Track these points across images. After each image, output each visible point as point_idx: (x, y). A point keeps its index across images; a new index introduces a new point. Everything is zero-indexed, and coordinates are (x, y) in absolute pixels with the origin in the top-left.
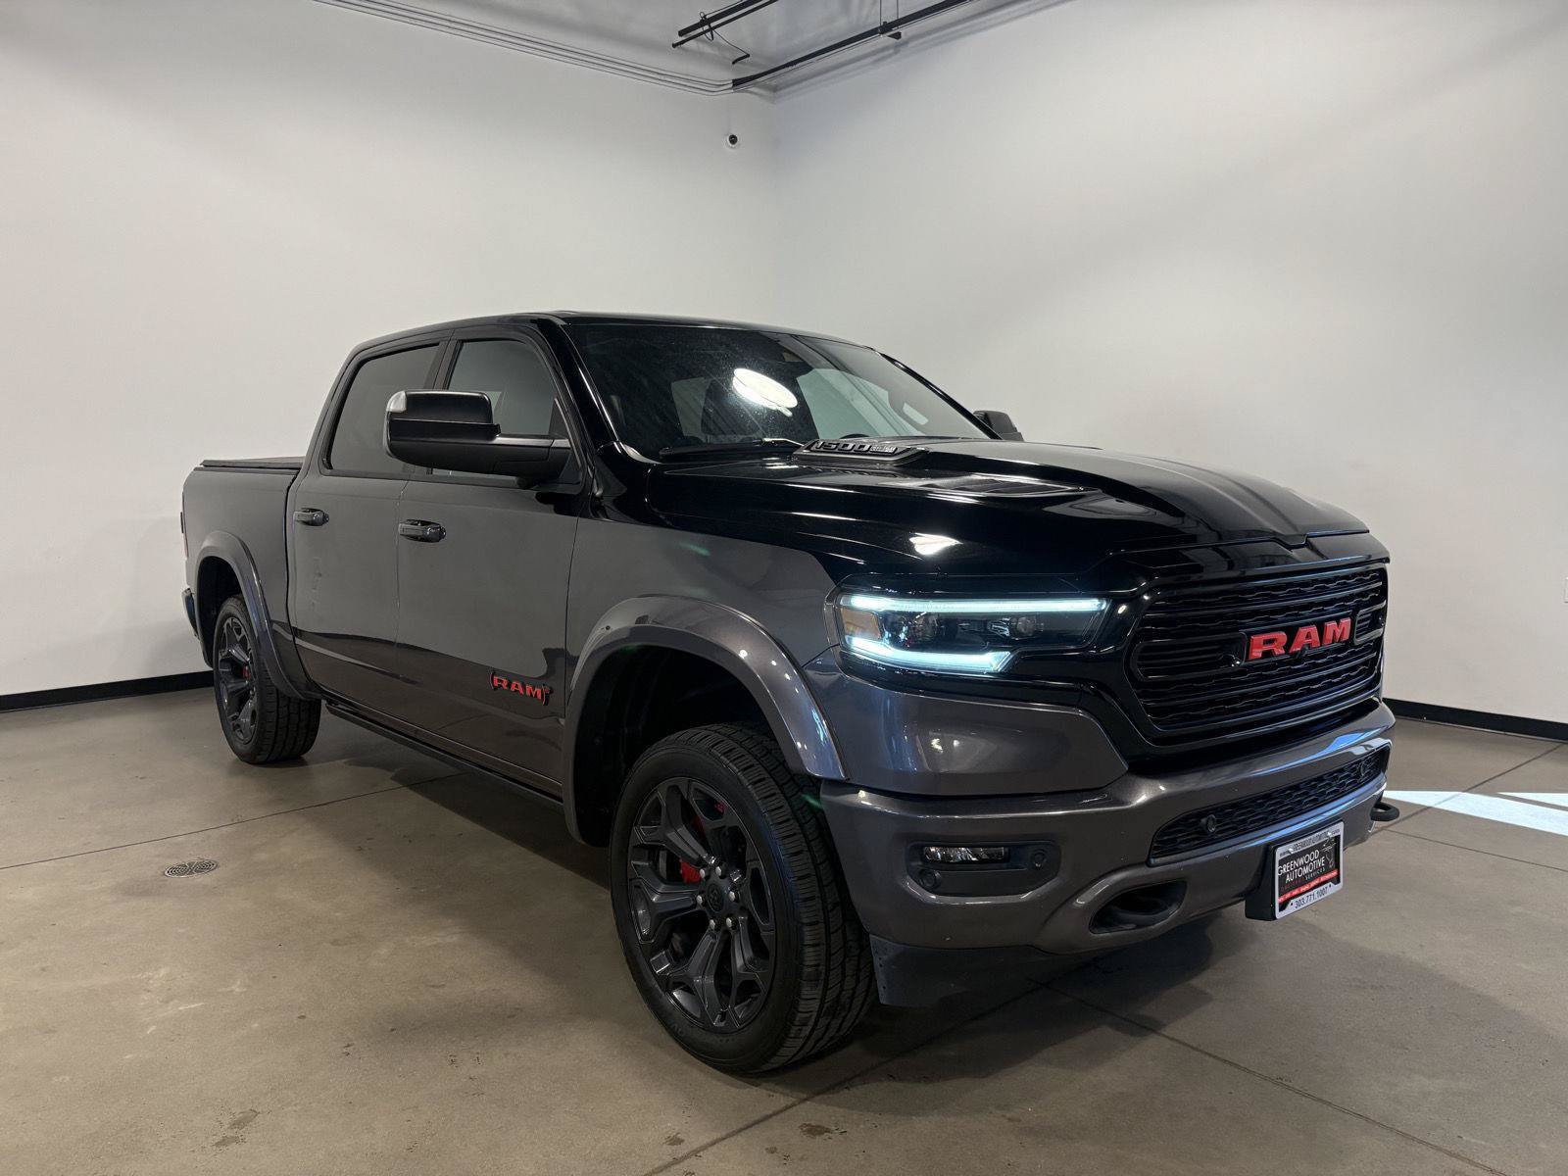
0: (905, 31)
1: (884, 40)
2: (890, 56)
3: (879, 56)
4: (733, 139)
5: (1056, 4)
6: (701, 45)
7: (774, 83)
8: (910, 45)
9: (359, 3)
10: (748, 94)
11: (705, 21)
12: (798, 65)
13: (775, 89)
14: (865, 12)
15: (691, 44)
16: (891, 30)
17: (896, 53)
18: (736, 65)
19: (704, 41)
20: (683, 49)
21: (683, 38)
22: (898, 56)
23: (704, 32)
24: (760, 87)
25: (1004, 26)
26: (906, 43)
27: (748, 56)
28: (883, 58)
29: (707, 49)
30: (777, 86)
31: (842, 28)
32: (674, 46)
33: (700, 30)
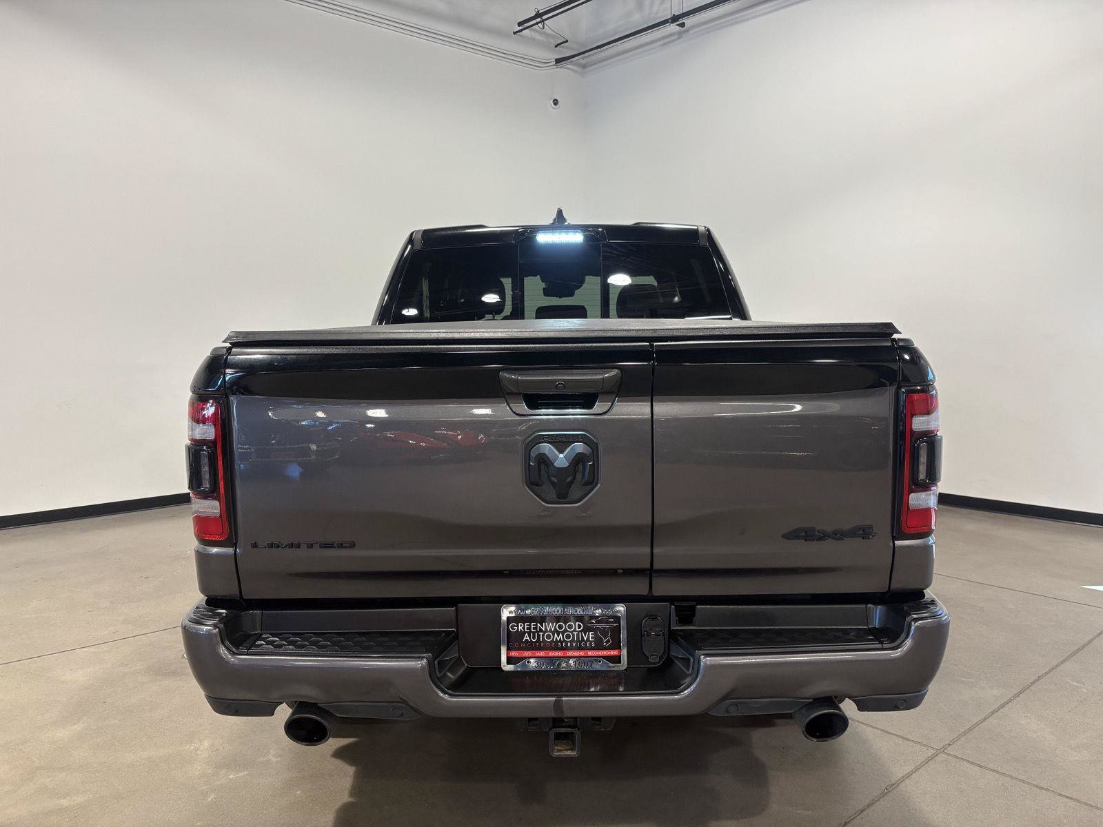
0: (689, 21)
1: (673, 28)
2: (675, 40)
3: (666, 41)
4: (556, 102)
5: (797, 3)
6: (533, 33)
7: (582, 62)
8: (691, 32)
9: (313, 2)
10: (566, 70)
11: (538, 15)
12: (604, 48)
13: (584, 66)
14: (655, 8)
15: (526, 32)
16: (678, 21)
17: (679, 38)
18: (558, 48)
19: (536, 31)
20: (521, 36)
21: (521, 28)
22: (681, 40)
23: (537, 23)
24: (573, 65)
25: (761, 18)
26: (688, 31)
27: (567, 41)
28: (669, 42)
29: (538, 37)
30: (585, 64)
31: (638, 20)
32: (515, 33)
33: (534, 22)
